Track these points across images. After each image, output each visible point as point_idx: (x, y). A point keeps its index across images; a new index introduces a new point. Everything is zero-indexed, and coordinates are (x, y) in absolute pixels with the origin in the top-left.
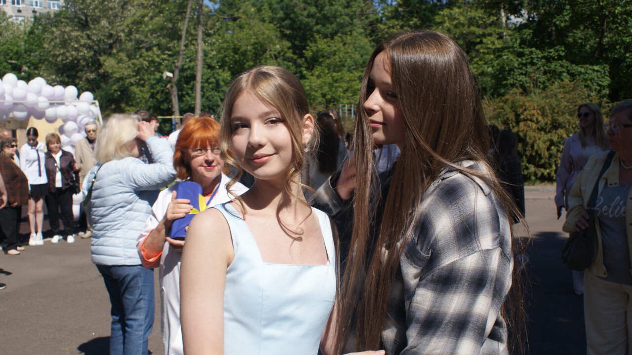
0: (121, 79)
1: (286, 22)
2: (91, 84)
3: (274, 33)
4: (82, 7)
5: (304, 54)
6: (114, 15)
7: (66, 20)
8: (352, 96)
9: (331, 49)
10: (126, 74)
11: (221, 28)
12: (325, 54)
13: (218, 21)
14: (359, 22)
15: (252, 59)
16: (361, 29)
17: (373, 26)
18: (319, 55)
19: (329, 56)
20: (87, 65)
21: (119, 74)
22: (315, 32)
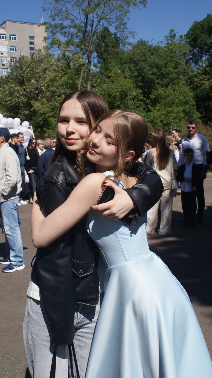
0: (44, 114)
1: (139, 78)
2: (26, 117)
3: (132, 85)
4: (20, 72)
5: (150, 97)
6: (39, 77)
7: (12, 80)
8: (178, 122)
9: (166, 94)
10: (46, 111)
11: (101, 82)
12: (162, 97)
13: (99, 79)
14: (183, 77)
15: (119, 101)
16: (184, 81)
17: (191, 79)
18: (159, 97)
19: (165, 98)
20: (24, 106)
21: (42, 111)
22: (156, 84)
